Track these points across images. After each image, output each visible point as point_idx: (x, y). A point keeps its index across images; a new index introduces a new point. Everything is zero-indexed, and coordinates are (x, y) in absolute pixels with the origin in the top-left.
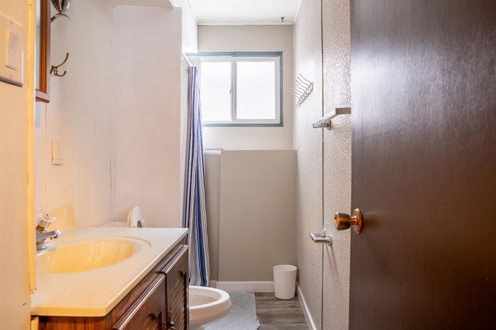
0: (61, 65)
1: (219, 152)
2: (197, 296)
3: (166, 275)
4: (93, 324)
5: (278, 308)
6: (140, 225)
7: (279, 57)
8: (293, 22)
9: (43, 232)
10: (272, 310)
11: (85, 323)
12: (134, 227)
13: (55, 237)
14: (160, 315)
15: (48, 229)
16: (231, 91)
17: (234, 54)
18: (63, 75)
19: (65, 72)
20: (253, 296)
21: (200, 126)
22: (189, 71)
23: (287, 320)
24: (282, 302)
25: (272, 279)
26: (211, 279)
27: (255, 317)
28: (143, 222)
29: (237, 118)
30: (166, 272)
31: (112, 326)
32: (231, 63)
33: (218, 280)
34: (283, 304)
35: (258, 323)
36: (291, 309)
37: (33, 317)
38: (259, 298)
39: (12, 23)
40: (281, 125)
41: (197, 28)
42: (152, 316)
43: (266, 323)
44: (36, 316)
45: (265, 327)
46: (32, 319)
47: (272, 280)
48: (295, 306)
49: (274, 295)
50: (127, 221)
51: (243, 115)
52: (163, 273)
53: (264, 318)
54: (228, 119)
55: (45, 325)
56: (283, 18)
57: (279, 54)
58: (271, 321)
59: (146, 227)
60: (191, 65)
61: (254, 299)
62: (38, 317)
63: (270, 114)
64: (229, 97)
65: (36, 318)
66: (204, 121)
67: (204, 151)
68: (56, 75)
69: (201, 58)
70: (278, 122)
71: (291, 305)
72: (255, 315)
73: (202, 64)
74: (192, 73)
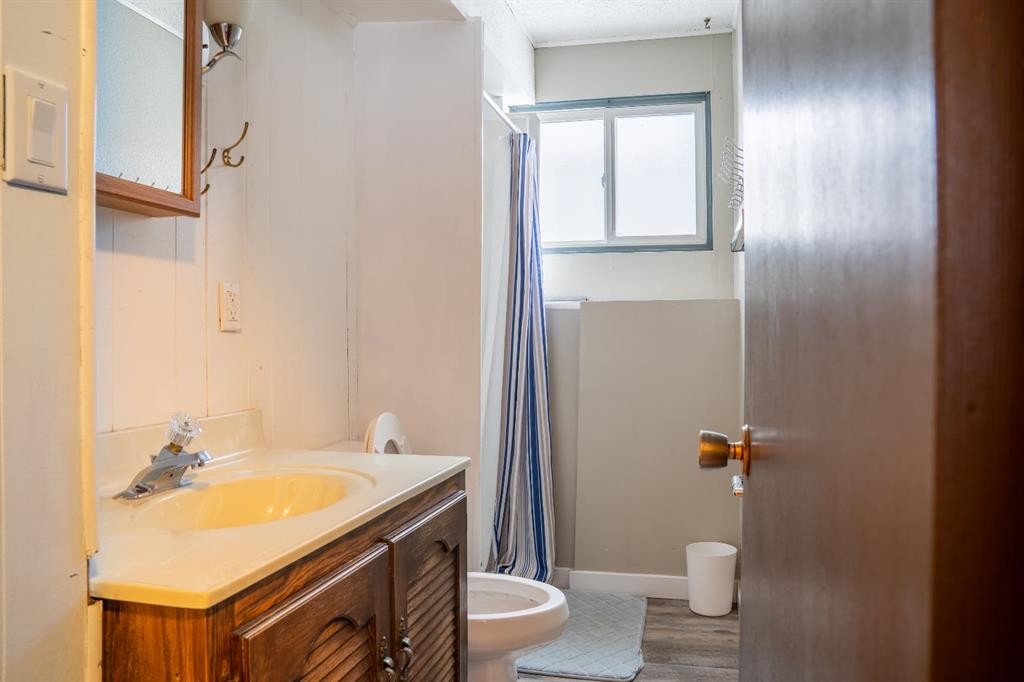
0: (235, 146)
1: (577, 305)
2: (507, 595)
3: (391, 546)
4: (191, 621)
5: (691, 632)
6: (392, 447)
7: (704, 103)
8: (731, 26)
9: (180, 454)
10: (678, 636)
11: (178, 618)
12: (376, 452)
13: (200, 465)
14: (370, 622)
15: (189, 449)
16: (603, 179)
17: (609, 102)
18: (239, 164)
19: (243, 158)
20: (643, 605)
21: (537, 250)
22: (512, 142)
23: (703, 659)
24: (702, 621)
25: (682, 570)
26: (557, 563)
27: (637, 647)
28: (400, 443)
29: (617, 235)
30: (393, 540)
31: (233, 630)
32: (602, 121)
33: (573, 567)
34: (704, 625)
35: (641, 661)
36: (718, 638)
37: (93, 600)
38: (654, 609)
39: (42, 85)
40: (709, 246)
41: (532, 54)
42: (348, 623)
43: (657, 662)
44: (99, 599)
45: (655, 669)
46: (90, 604)
47: (684, 572)
48: (729, 632)
49: (688, 606)
50: (363, 441)
51: (629, 228)
52: (387, 542)
53: (656, 651)
54: (598, 236)
55: (117, 616)
56: (708, 21)
57: (704, 96)
58: (669, 659)
59: (407, 453)
60: (517, 130)
61: (644, 612)
62: (101, 602)
63: (685, 224)
64: (600, 193)
65: (98, 602)
66: (545, 243)
67: (545, 303)
68: (228, 164)
69: (540, 115)
70: (704, 241)
71: (719, 629)
72: (638, 644)
73: (543, 127)
74: (518, 147)
